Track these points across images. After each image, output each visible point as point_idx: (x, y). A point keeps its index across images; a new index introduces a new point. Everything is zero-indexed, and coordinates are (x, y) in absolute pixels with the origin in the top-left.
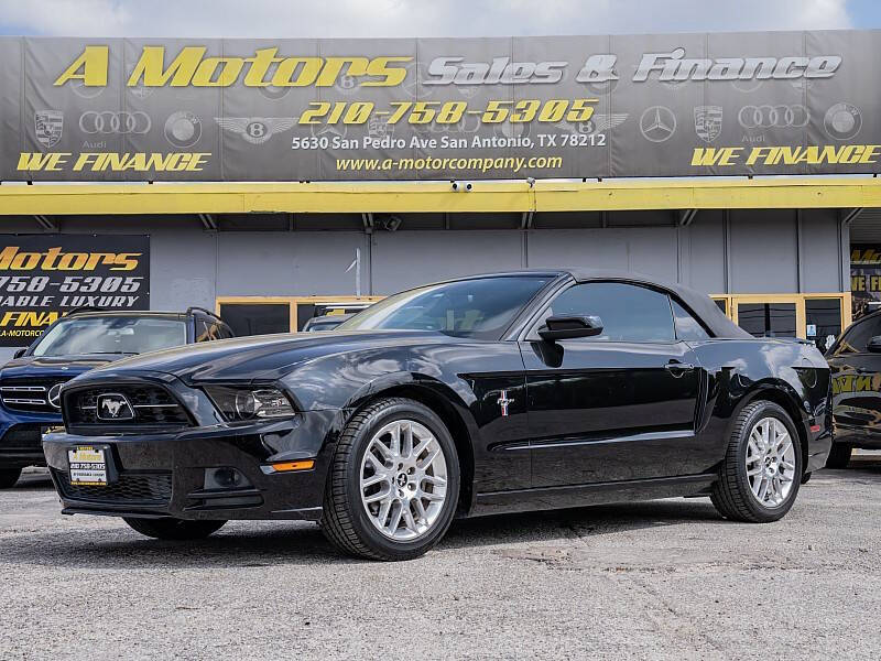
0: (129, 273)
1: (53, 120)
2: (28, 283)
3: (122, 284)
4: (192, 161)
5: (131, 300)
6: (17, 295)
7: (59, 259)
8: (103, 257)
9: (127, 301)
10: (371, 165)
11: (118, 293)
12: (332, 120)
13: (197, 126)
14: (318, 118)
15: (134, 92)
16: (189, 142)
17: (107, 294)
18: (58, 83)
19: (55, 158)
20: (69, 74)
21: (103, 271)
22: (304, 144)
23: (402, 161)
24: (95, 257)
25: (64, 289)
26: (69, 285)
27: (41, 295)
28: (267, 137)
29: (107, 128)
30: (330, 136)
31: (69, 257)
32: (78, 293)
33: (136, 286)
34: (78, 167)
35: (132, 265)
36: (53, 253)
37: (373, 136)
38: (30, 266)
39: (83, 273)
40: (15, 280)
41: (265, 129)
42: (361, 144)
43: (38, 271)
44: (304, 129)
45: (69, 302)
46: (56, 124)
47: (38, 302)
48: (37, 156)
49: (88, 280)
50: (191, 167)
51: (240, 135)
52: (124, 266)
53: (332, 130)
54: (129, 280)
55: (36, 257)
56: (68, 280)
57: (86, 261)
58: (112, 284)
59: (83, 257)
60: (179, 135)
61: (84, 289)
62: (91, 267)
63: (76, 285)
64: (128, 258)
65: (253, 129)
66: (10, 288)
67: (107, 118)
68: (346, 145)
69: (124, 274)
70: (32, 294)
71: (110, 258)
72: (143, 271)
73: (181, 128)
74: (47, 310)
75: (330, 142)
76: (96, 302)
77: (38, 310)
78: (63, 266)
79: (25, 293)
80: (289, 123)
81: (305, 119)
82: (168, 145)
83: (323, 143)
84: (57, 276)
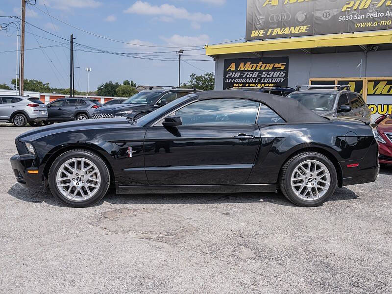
0: (282, 70)
1: (261, 19)
2: (253, 74)
3: (280, 74)
4: (304, 29)
5: (282, 79)
6: (249, 78)
7: (262, 66)
8: (274, 65)
9: (281, 80)
10: (369, 24)
11: (278, 77)
12: (355, 8)
13: (306, 16)
14: (349, 8)
15: (287, 6)
16: (303, 22)
17: (275, 78)
18: (264, 6)
19: (262, 32)
20: (267, 2)
21: (274, 70)
22: (344, 19)
23: (382, 22)
24: (272, 65)
25: (262, 76)
26: (264, 75)
27: (256, 78)
28: (329, 18)
29: (278, 20)
30: (353, 14)
31: (264, 65)
32: (267, 77)
33: (284, 74)
34: (268, 34)
35: (283, 67)
36: (260, 64)
37: (370, 13)
38: (253, 69)
39: (268, 70)
40: (249, 73)
41: (329, 15)
42: (365, 16)
43: (255, 70)
44: (343, 13)
45: (264, 80)
46: (263, 20)
47: (255, 81)
48: (257, 31)
49: (270, 73)
50: (303, 31)
51: (320, 17)
52: (280, 68)
53: (355, 12)
54: (282, 73)
55: (255, 65)
56: (264, 73)
57: (270, 67)
58: (276, 74)
59: (268, 65)
60: (300, 20)
61: (268, 76)
62: (270, 68)
63: (266, 74)
64: (282, 65)
65: (325, 15)
66: (248, 76)
67: (278, 16)
68: (359, 17)
69: (280, 71)
70: (254, 78)
71: (276, 65)
72: (286, 70)
73: (301, 17)
74: (258, 83)
75: (353, 17)
76: (272, 80)
77: (255, 83)
78: (262, 69)
79: (252, 77)
80: (339, 11)
81: (344, 9)
82: (296, 23)
83: (350, 18)
84: (261, 72)
